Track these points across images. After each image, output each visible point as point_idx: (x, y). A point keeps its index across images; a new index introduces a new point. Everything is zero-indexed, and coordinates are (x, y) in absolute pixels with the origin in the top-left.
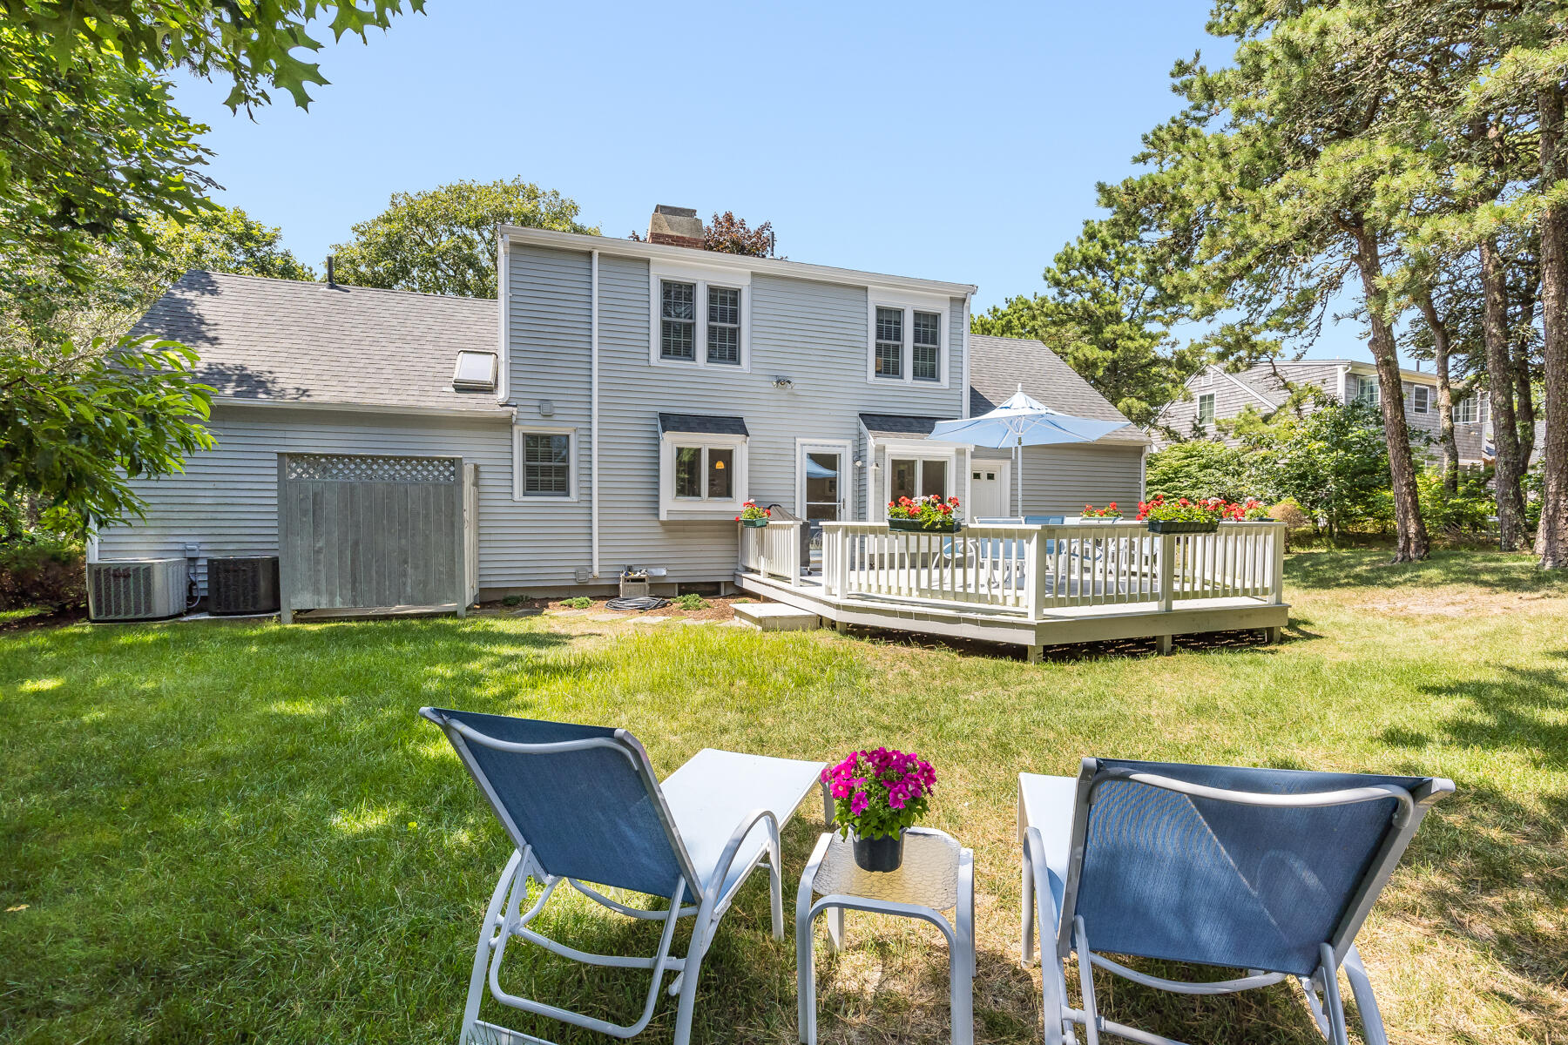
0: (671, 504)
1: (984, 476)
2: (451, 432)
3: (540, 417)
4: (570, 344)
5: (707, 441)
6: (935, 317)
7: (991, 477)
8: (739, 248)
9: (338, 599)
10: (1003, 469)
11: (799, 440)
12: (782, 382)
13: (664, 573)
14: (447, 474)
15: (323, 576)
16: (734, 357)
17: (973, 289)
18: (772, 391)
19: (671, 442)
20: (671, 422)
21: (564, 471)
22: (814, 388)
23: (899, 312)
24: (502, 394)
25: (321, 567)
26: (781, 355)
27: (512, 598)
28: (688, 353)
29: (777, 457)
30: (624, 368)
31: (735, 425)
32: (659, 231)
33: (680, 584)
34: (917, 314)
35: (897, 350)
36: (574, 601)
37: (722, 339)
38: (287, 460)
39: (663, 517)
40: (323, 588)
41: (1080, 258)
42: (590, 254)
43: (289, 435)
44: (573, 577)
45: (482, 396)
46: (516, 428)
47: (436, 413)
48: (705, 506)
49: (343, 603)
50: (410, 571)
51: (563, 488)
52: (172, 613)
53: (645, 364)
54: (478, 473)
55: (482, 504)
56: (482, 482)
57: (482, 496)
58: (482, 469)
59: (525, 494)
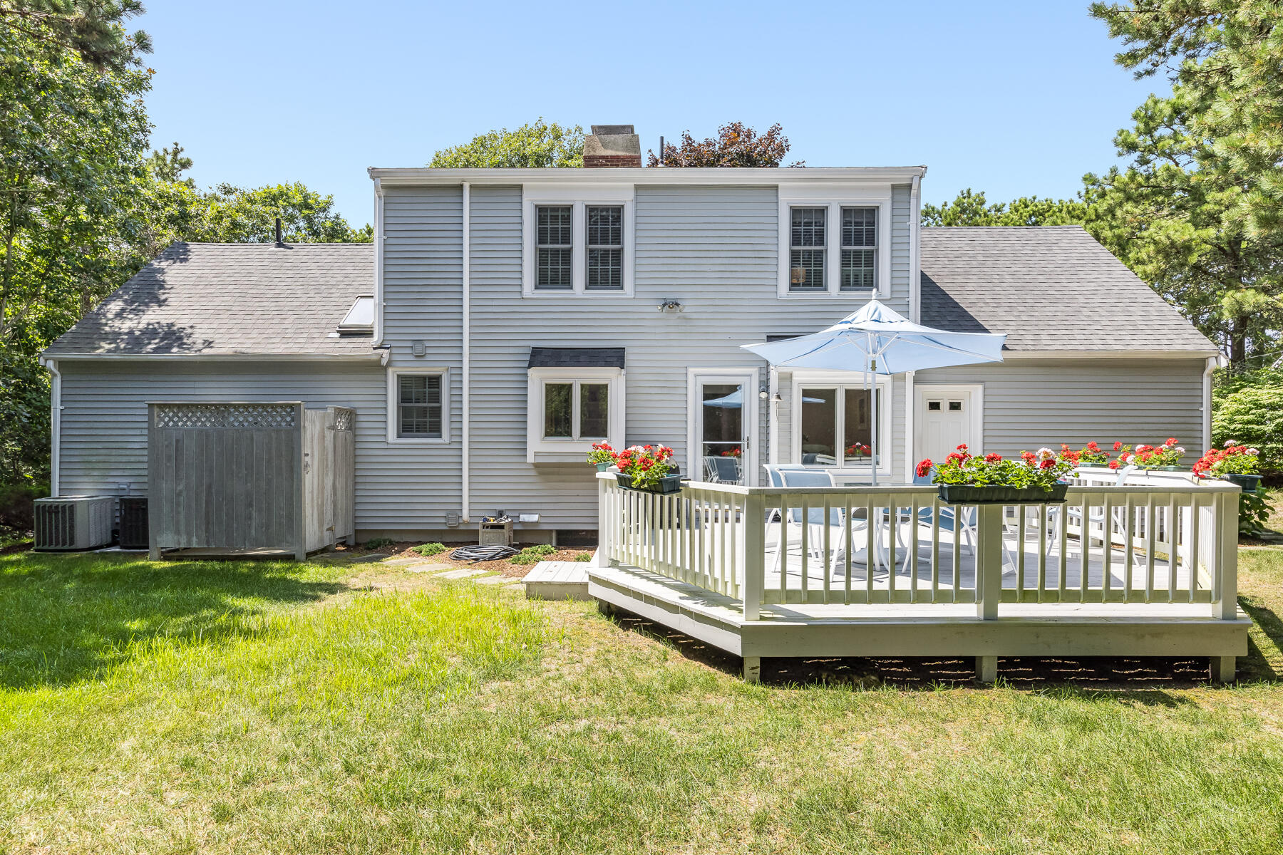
0: (539, 445)
1: (945, 406)
2: (330, 377)
3: (412, 358)
4: (442, 282)
5: (578, 377)
6: (872, 212)
7: (955, 406)
8: (748, 160)
9: (194, 539)
10: (973, 396)
11: (692, 371)
12: (671, 305)
13: (535, 518)
14: (288, 419)
15: (182, 517)
16: (615, 281)
17: (921, 172)
18: (660, 316)
19: (539, 378)
20: (540, 357)
21: (437, 412)
22: (711, 309)
23: (822, 211)
24: (376, 339)
25: (181, 509)
26: (670, 275)
27: (372, 542)
28: (564, 280)
29: (665, 391)
30: (495, 303)
31: (615, 357)
32: (592, 153)
33: (559, 532)
34: (846, 211)
35: (820, 258)
36: (425, 548)
37: (605, 263)
38: (156, 410)
39: (530, 459)
40: (183, 528)
41: (1168, 111)
42: (461, 187)
43: (197, 385)
44: (443, 521)
45: (362, 339)
46: (390, 370)
47: (313, 359)
48: (576, 447)
49: (198, 544)
50: (254, 514)
51: (435, 429)
52: (92, 545)
53: (518, 296)
54: (353, 416)
55: (358, 446)
56: (359, 425)
57: (358, 439)
58: (359, 412)
59: (399, 436)
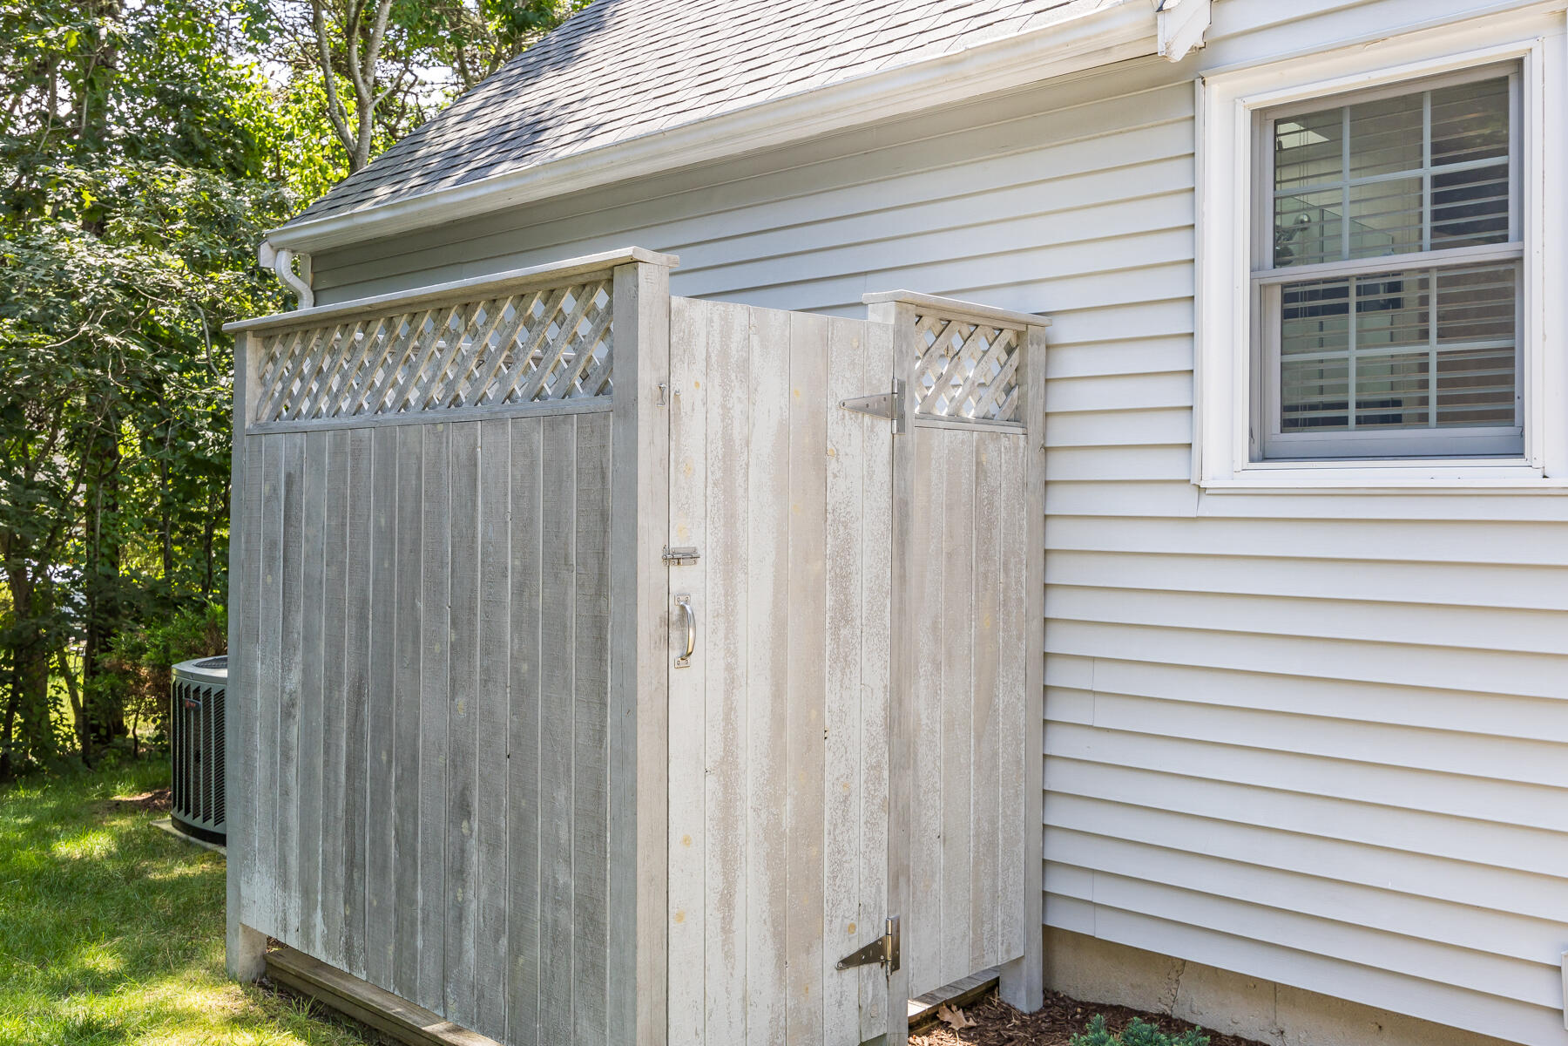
9: (319, 922)
54: (1035, 353)
55: (1061, 502)
56: (1063, 399)
57: (1061, 468)
58: (1064, 331)
59: (1263, 454)
